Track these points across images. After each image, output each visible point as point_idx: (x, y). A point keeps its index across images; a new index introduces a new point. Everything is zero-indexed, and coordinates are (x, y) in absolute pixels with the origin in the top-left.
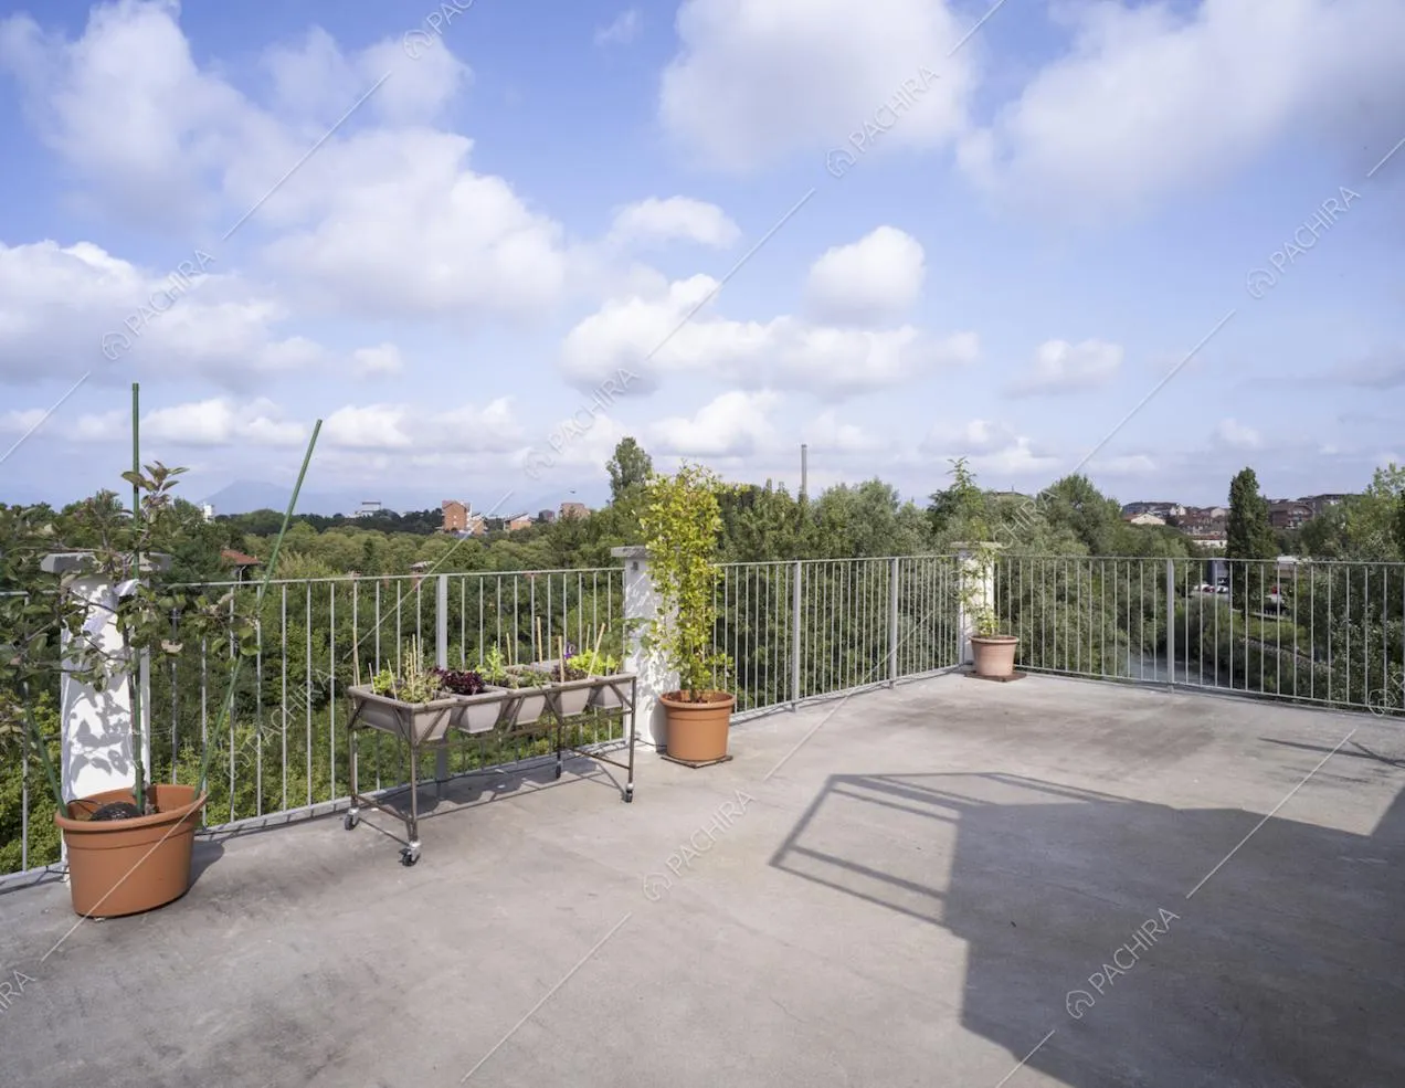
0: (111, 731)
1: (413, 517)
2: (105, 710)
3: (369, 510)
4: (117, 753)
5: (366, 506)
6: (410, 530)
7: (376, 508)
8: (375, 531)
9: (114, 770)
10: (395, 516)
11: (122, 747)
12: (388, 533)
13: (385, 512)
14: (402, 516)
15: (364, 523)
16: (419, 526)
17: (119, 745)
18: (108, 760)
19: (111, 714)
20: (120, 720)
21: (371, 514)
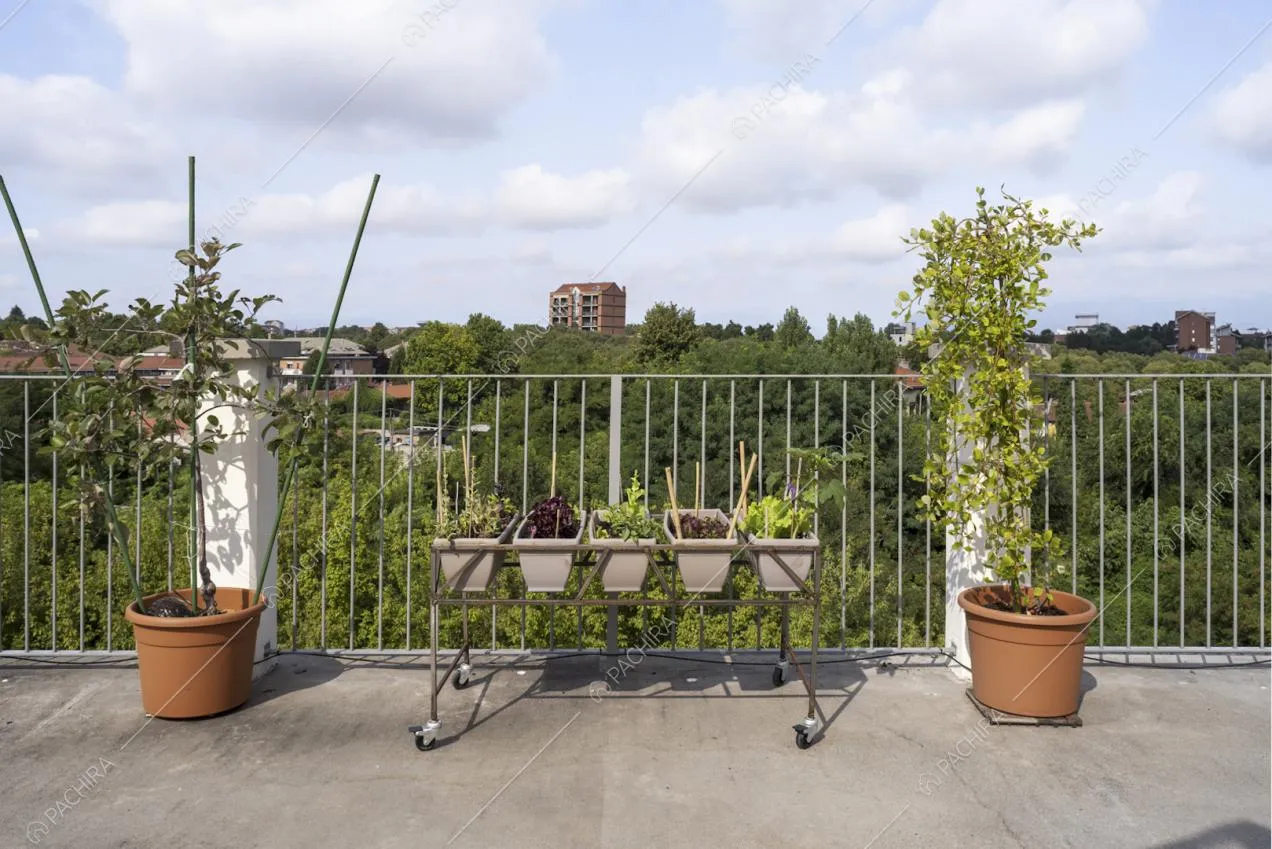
0: (220, 526)
1: (1139, 333)
2: (215, 502)
3: (1084, 326)
4: (225, 549)
5: (1080, 319)
6: (1132, 350)
7: (1092, 322)
8: (1085, 350)
9: (222, 567)
10: (1115, 331)
11: (230, 544)
12: (1100, 354)
13: (1102, 327)
14: (1124, 331)
15: (1075, 341)
16: (1148, 344)
17: (227, 541)
18: (218, 556)
19: (220, 508)
20: (228, 515)
21: (1085, 331)
